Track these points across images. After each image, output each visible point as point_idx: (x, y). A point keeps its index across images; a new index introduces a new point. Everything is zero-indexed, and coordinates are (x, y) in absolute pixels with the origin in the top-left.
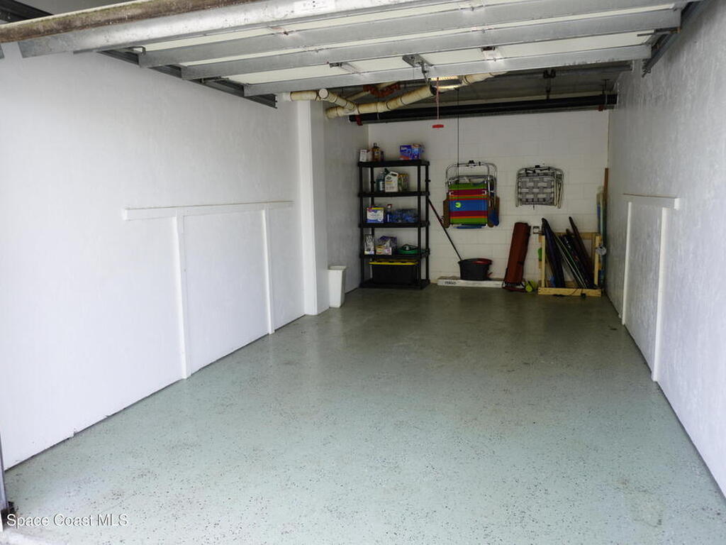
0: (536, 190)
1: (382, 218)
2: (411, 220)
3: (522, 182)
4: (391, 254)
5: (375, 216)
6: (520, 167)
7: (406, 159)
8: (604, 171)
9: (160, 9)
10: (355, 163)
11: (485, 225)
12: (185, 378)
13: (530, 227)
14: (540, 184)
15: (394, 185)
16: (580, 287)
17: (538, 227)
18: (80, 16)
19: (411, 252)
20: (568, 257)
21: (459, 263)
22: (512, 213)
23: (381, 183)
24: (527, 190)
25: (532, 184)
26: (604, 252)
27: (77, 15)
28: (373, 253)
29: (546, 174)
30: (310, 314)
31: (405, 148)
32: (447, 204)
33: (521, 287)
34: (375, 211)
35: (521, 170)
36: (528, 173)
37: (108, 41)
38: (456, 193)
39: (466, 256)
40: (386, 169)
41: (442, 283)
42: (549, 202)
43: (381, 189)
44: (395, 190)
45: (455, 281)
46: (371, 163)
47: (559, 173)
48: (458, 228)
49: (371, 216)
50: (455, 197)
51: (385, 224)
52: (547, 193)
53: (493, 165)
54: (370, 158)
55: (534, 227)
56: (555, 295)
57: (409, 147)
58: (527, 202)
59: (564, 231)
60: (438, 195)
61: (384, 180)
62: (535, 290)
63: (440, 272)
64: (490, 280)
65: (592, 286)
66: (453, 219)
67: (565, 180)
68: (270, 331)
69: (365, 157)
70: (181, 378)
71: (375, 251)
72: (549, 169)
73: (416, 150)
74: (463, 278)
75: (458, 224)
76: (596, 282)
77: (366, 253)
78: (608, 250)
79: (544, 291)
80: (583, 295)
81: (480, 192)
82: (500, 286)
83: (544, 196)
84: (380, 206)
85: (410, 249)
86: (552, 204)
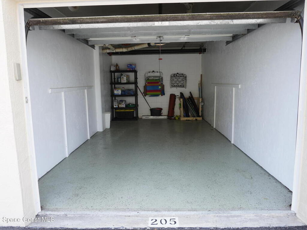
0: (178, 82)
1: (121, 93)
2: (132, 93)
3: (173, 79)
4: (125, 107)
5: (118, 92)
6: (171, 74)
7: (130, 70)
8: (200, 75)
9: (114, 20)
10: (109, 71)
11: (159, 95)
12: (67, 157)
13: (176, 96)
14: (179, 80)
15: (125, 80)
16: (194, 117)
17: (178, 96)
18: (80, 19)
19: (132, 106)
20: (190, 106)
21: (150, 110)
22: (169, 90)
23: (119, 79)
24: (174, 82)
25: (176, 80)
26: (203, 104)
27: (79, 19)
28: (117, 107)
29: (181, 76)
30: (100, 131)
31: (129, 66)
32: (145, 87)
33: (173, 118)
34: (118, 90)
35: (172, 74)
36: (174, 76)
37: (80, 27)
38: (149, 83)
39: (152, 107)
40: (121, 74)
41: (144, 118)
42: (183, 86)
43: (119, 81)
44: (125, 82)
45: (148, 117)
46: (115, 71)
47: (185, 76)
48: (150, 96)
49: (116, 92)
50: (148, 85)
51: (122, 95)
52: (181, 83)
53: (162, 72)
54: (115, 69)
55: (177, 96)
56: (187, 120)
57: (131, 65)
58: (175, 86)
59: (188, 97)
60: (141, 84)
61: (120, 78)
62: (179, 119)
63: (142, 114)
64: (162, 116)
65: (199, 116)
66: (148, 93)
67: (188, 78)
68: (89, 138)
69: (113, 69)
70: (66, 157)
71: (118, 106)
72: (182, 74)
73: (134, 66)
74: (152, 115)
75: (149, 95)
76: (200, 115)
77: (115, 107)
78: (204, 103)
79: (183, 119)
80: (196, 120)
81: (158, 83)
82: (166, 118)
83: (181, 84)
84: (119, 88)
85: (132, 105)
86: (183, 87)
